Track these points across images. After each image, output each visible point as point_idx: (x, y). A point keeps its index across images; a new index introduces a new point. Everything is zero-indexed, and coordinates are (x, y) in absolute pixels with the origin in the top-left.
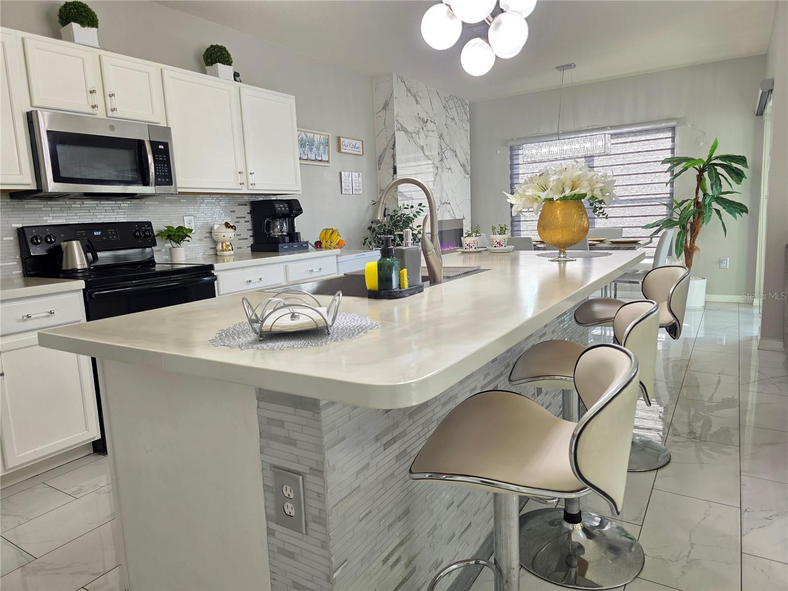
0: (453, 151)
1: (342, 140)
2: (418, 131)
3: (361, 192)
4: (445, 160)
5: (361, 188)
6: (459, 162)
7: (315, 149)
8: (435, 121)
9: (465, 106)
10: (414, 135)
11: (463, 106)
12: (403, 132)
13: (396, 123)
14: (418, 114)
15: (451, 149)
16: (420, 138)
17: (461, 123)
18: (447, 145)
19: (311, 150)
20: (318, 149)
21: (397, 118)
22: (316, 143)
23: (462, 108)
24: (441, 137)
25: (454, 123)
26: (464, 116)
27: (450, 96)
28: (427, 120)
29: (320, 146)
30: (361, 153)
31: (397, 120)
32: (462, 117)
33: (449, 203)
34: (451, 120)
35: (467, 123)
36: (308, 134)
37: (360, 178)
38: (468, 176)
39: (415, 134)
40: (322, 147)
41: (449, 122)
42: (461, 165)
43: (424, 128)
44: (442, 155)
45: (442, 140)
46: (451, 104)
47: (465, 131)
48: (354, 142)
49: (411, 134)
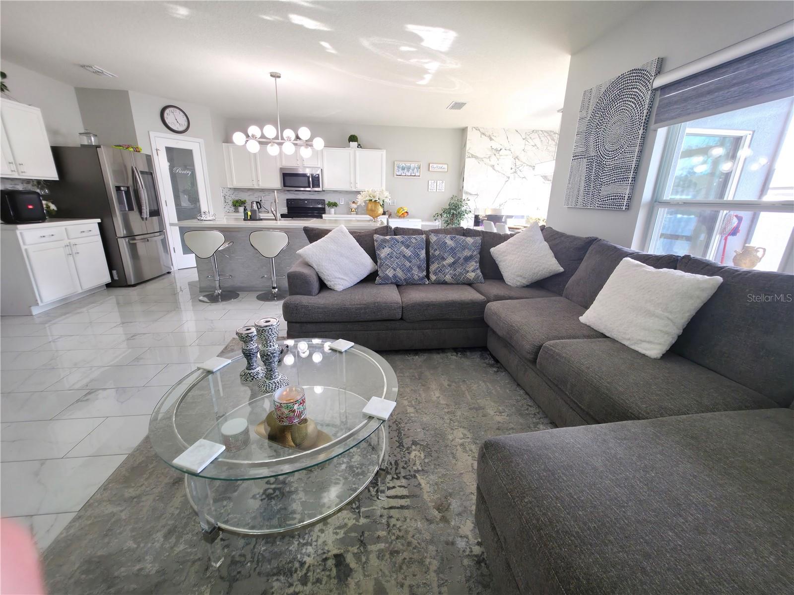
0: (530, 166)
1: (431, 165)
2: (489, 157)
3: (443, 191)
4: (518, 172)
5: (444, 189)
7: (411, 170)
8: (510, 149)
11: (550, 135)
12: (474, 158)
13: (467, 154)
14: (491, 147)
15: (527, 165)
16: (491, 160)
17: (546, 147)
18: (524, 163)
19: (408, 171)
20: (413, 170)
21: (468, 151)
22: (412, 168)
23: (548, 137)
24: (516, 158)
25: (534, 148)
27: (533, 131)
28: (501, 149)
29: (414, 169)
30: (446, 170)
32: (548, 143)
34: (532, 147)
36: (407, 164)
37: (444, 184)
38: (550, 182)
39: (486, 159)
40: (416, 169)
41: (528, 148)
44: (515, 169)
45: (517, 160)
46: (534, 135)
47: (549, 152)
48: (441, 166)
49: (482, 159)
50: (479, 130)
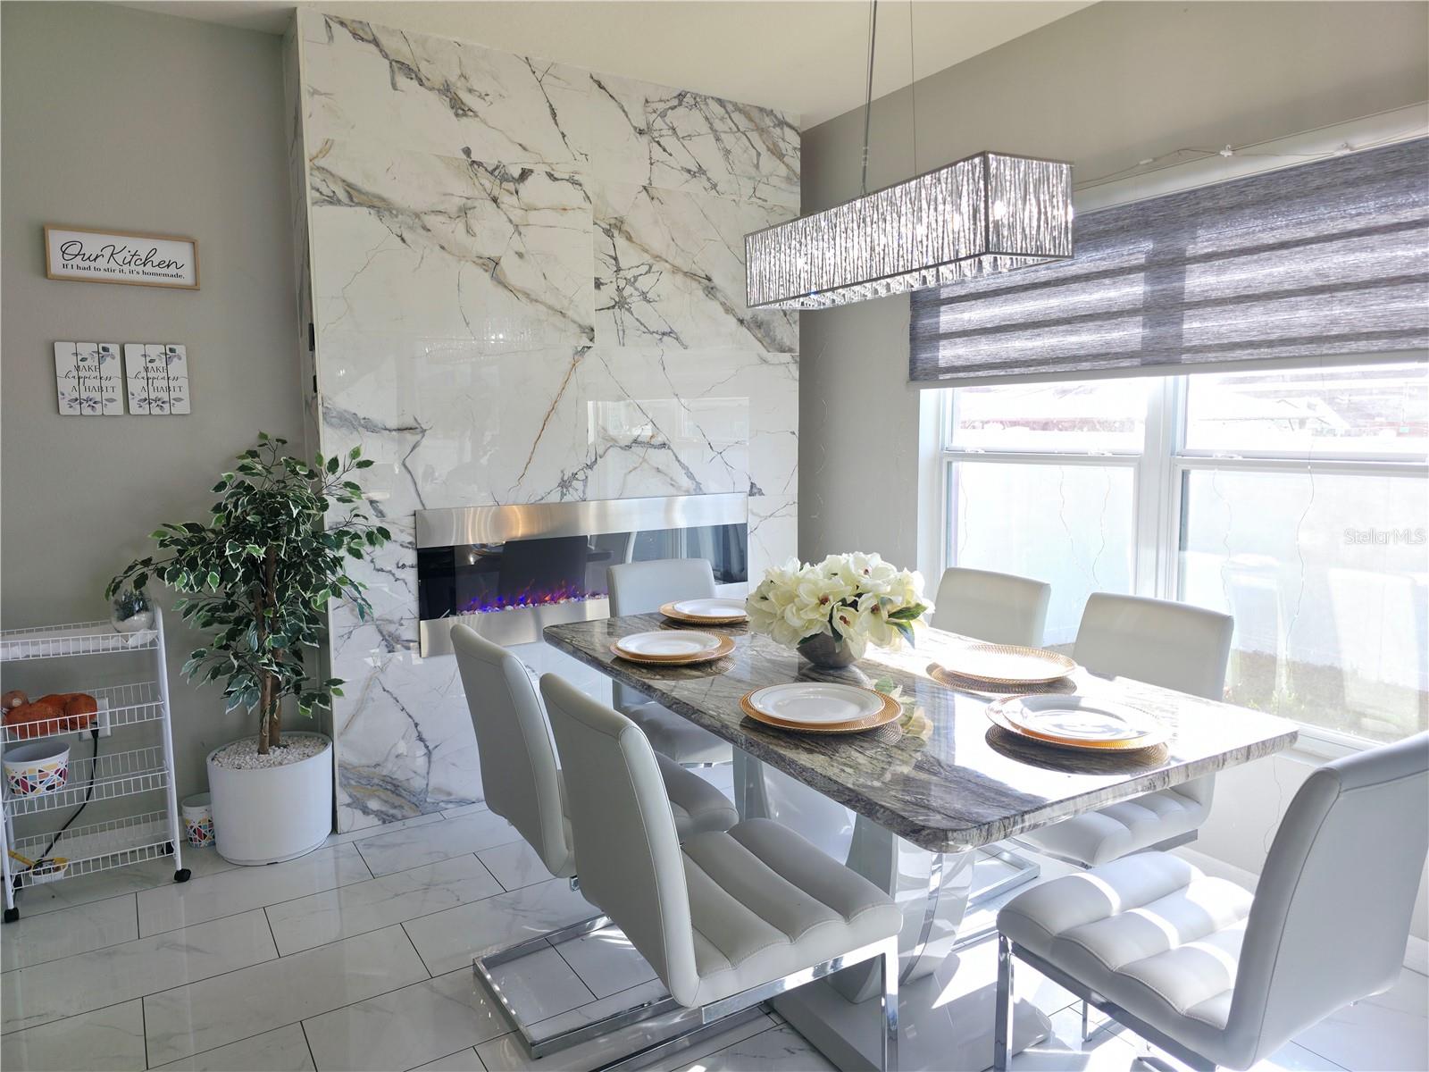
0: (691, 275)
1: (63, 235)
2: (464, 211)
3: (182, 408)
4: (636, 304)
5: (185, 394)
6: (728, 310)
8: (577, 177)
9: (778, 131)
10: (431, 221)
11: (762, 131)
12: (365, 210)
13: (312, 179)
14: (467, 152)
15: (676, 270)
16: (477, 228)
17: (750, 184)
18: (657, 257)
21: (321, 162)
23: (754, 136)
24: (615, 227)
25: (697, 186)
26: (768, 162)
27: (681, 96)
28: (525, 174)
30: (187, 278)
31: (318, 168)
32: (757, 166)
33: (663, 445)
34: (687, 176)
35: (783, 186)
37: (178, 367)
38: (786, 357)
39: (440, 218)
41: (669, 181)
42: (741, 322)
43: (507, 199)
44: (618, 289)
45: (620, 241)
46: (686, 119)
48: (143, 247)
49: (417, 216)
50: (375, 42)
